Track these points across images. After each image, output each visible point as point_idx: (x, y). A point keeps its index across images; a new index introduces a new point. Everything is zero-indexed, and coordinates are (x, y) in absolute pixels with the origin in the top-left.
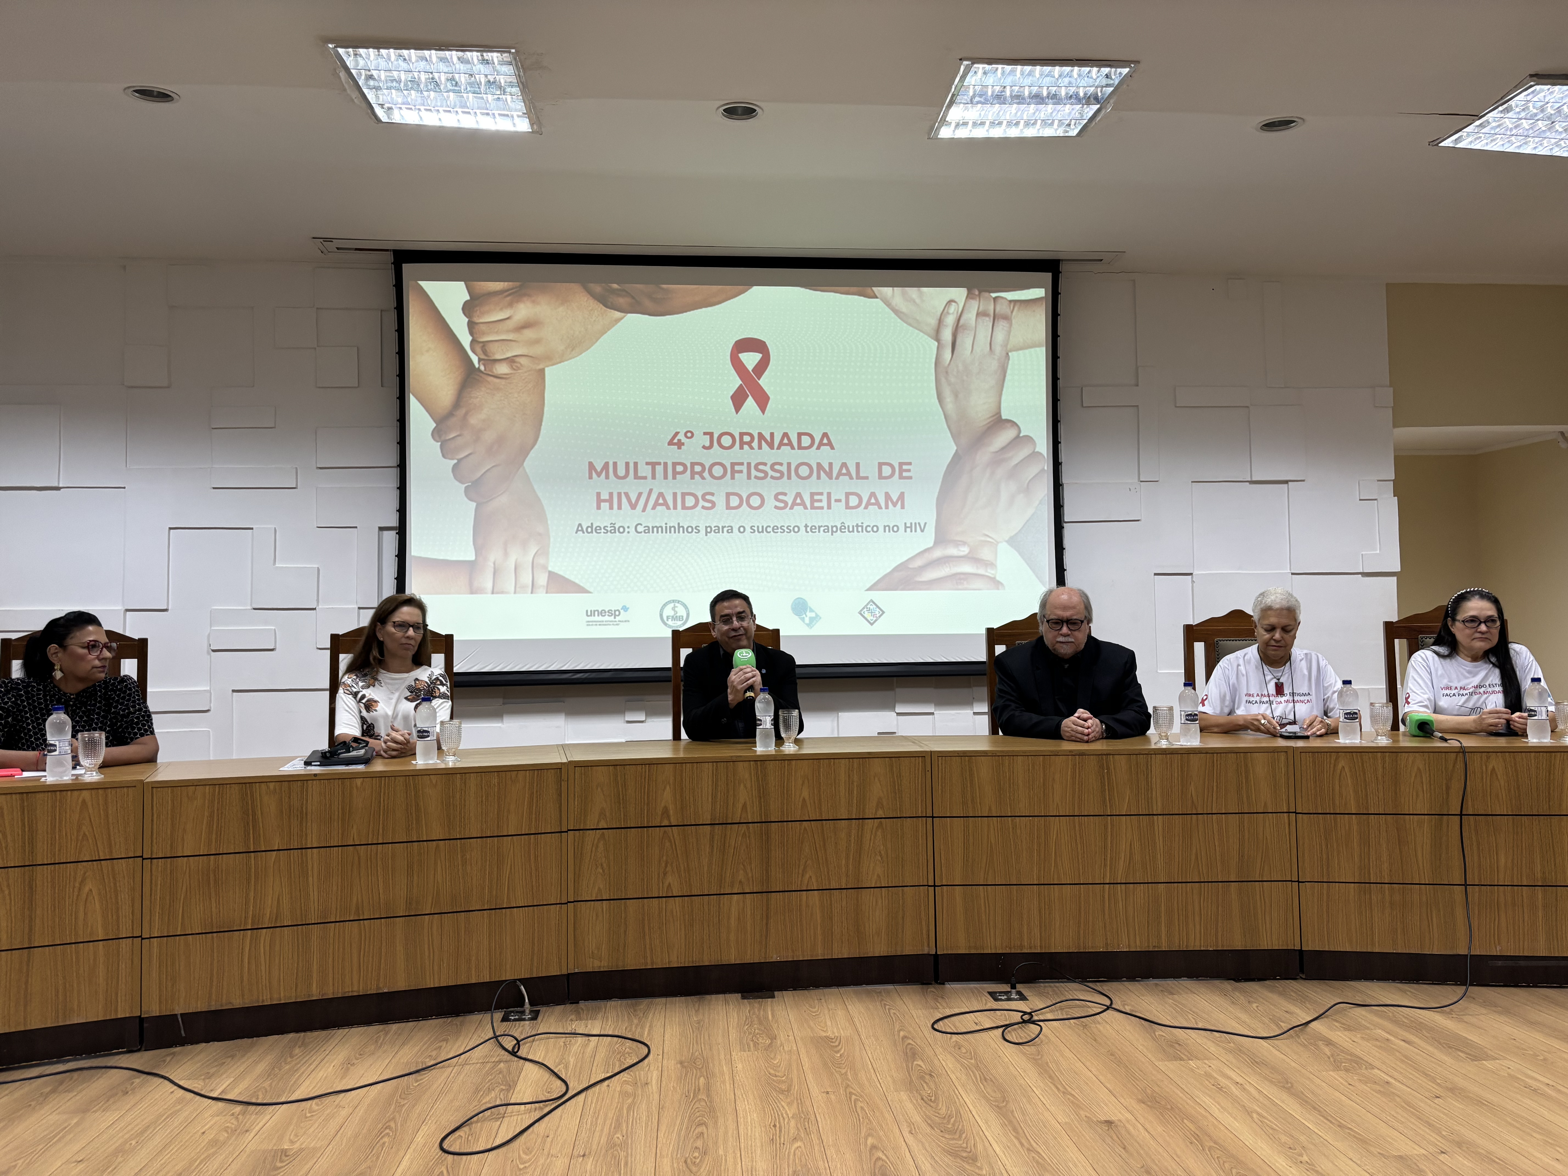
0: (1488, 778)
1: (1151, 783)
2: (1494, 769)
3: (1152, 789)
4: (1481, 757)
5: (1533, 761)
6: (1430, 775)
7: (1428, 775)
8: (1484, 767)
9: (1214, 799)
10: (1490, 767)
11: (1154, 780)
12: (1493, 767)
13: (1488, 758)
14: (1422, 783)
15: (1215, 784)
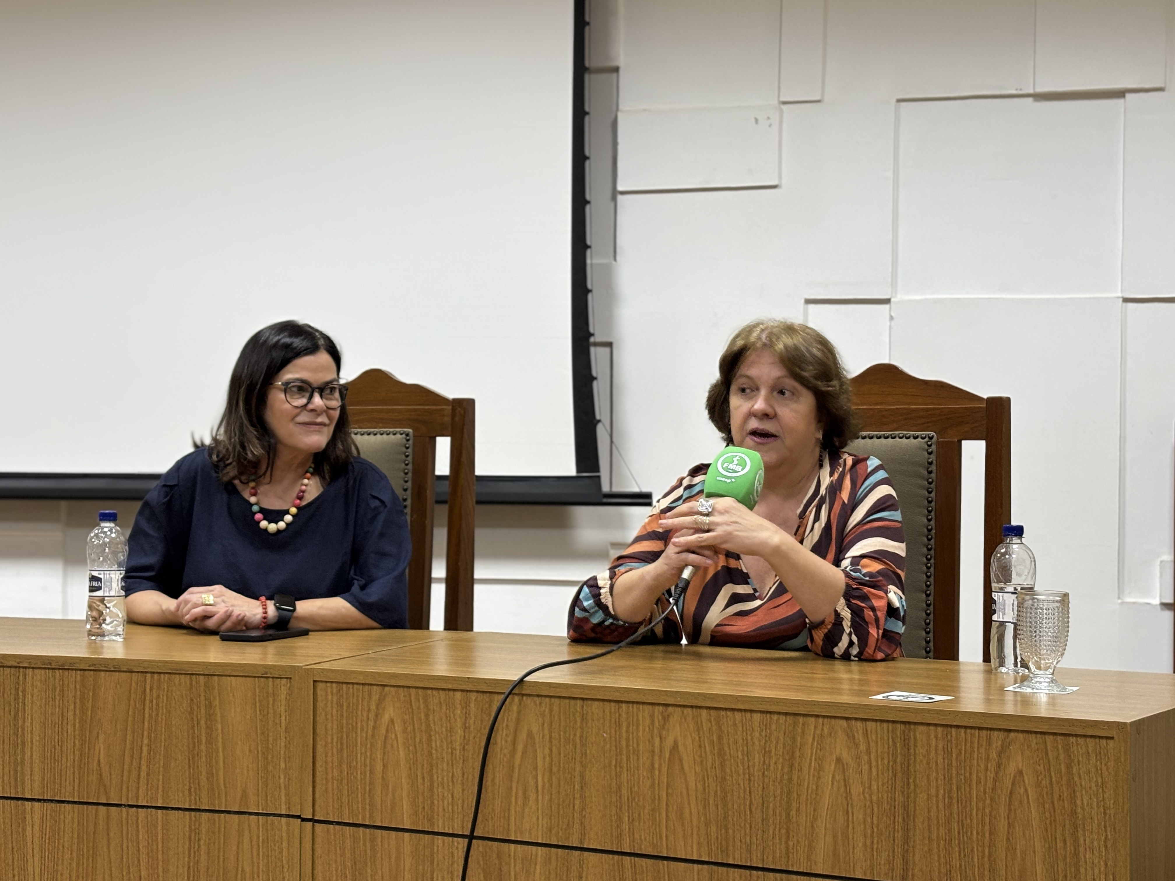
0: (664, 769)
1: (23, 729)
2: (675, 747)
3: (23, 743)
4: (652, 716)
5: (757, 734)
6: (551, 750)
7: (547, 751)
8: (657, 741)
9: (143, 774)
10: (669, 742)
11: (28, 724)
12: (676, 743)
13: (666, 719)
14: (536, 768)
15: (146, 741)
